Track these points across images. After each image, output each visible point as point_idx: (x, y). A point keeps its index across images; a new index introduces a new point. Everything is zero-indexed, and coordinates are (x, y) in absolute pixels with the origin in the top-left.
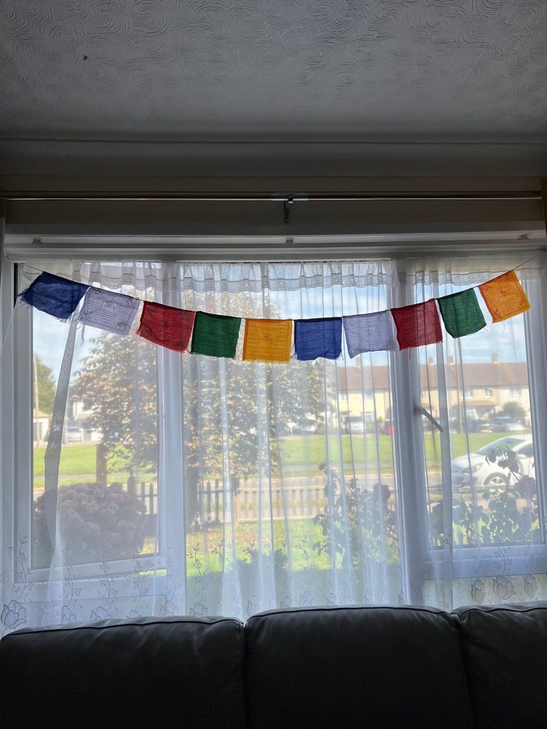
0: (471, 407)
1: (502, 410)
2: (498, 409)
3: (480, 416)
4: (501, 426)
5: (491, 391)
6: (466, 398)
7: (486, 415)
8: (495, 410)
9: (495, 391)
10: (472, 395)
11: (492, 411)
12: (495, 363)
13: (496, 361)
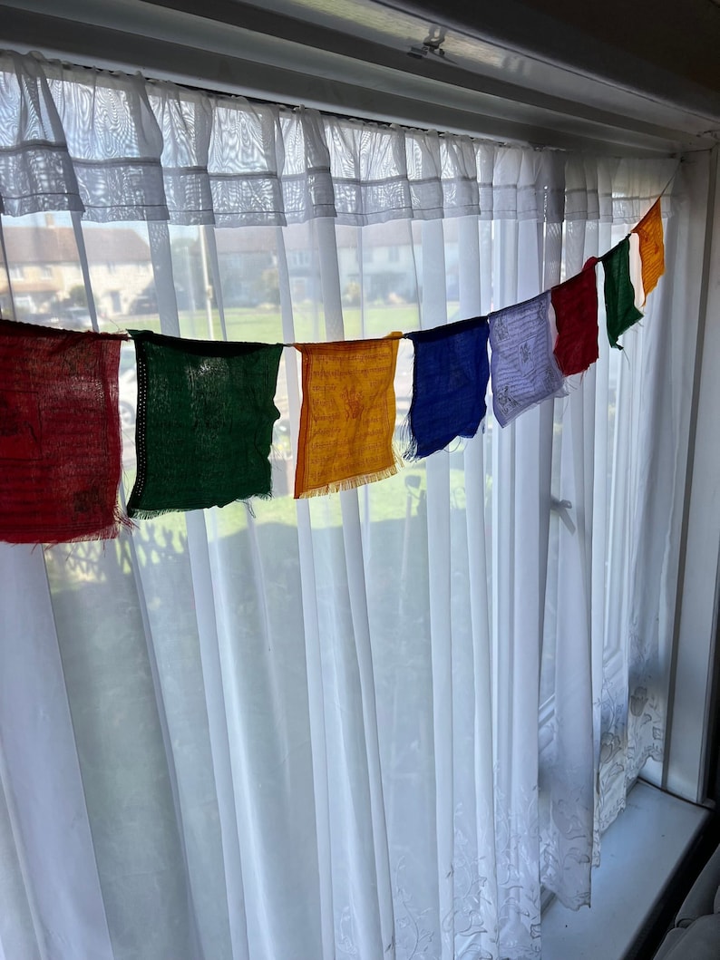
0: (23, 294)
1: (68, 297)
2: (64, 295)
3: (38, 307)
4: (74, 321)
5: (50, 270)
6: (12, 279)
7: (46, 304)
8: (57, 296)
9: (54, 268)
10: (22, 274)
11: (54, 299)
12: (51, 227)
13: (52, 224)
